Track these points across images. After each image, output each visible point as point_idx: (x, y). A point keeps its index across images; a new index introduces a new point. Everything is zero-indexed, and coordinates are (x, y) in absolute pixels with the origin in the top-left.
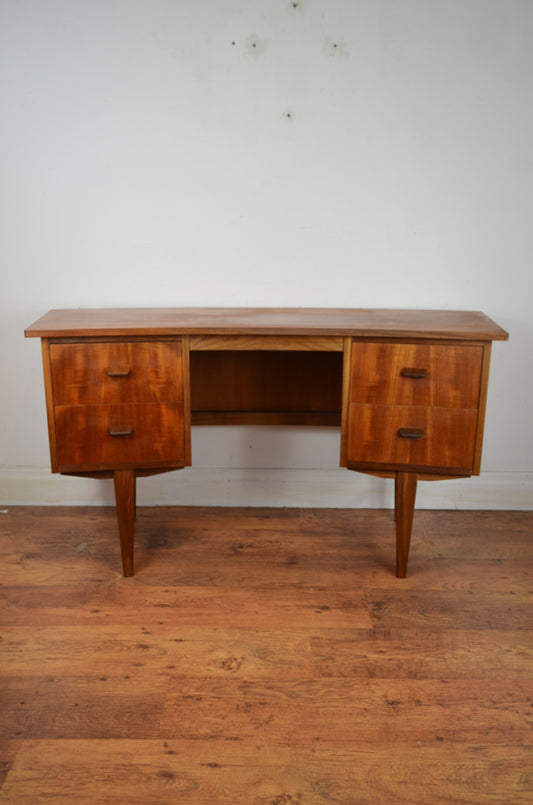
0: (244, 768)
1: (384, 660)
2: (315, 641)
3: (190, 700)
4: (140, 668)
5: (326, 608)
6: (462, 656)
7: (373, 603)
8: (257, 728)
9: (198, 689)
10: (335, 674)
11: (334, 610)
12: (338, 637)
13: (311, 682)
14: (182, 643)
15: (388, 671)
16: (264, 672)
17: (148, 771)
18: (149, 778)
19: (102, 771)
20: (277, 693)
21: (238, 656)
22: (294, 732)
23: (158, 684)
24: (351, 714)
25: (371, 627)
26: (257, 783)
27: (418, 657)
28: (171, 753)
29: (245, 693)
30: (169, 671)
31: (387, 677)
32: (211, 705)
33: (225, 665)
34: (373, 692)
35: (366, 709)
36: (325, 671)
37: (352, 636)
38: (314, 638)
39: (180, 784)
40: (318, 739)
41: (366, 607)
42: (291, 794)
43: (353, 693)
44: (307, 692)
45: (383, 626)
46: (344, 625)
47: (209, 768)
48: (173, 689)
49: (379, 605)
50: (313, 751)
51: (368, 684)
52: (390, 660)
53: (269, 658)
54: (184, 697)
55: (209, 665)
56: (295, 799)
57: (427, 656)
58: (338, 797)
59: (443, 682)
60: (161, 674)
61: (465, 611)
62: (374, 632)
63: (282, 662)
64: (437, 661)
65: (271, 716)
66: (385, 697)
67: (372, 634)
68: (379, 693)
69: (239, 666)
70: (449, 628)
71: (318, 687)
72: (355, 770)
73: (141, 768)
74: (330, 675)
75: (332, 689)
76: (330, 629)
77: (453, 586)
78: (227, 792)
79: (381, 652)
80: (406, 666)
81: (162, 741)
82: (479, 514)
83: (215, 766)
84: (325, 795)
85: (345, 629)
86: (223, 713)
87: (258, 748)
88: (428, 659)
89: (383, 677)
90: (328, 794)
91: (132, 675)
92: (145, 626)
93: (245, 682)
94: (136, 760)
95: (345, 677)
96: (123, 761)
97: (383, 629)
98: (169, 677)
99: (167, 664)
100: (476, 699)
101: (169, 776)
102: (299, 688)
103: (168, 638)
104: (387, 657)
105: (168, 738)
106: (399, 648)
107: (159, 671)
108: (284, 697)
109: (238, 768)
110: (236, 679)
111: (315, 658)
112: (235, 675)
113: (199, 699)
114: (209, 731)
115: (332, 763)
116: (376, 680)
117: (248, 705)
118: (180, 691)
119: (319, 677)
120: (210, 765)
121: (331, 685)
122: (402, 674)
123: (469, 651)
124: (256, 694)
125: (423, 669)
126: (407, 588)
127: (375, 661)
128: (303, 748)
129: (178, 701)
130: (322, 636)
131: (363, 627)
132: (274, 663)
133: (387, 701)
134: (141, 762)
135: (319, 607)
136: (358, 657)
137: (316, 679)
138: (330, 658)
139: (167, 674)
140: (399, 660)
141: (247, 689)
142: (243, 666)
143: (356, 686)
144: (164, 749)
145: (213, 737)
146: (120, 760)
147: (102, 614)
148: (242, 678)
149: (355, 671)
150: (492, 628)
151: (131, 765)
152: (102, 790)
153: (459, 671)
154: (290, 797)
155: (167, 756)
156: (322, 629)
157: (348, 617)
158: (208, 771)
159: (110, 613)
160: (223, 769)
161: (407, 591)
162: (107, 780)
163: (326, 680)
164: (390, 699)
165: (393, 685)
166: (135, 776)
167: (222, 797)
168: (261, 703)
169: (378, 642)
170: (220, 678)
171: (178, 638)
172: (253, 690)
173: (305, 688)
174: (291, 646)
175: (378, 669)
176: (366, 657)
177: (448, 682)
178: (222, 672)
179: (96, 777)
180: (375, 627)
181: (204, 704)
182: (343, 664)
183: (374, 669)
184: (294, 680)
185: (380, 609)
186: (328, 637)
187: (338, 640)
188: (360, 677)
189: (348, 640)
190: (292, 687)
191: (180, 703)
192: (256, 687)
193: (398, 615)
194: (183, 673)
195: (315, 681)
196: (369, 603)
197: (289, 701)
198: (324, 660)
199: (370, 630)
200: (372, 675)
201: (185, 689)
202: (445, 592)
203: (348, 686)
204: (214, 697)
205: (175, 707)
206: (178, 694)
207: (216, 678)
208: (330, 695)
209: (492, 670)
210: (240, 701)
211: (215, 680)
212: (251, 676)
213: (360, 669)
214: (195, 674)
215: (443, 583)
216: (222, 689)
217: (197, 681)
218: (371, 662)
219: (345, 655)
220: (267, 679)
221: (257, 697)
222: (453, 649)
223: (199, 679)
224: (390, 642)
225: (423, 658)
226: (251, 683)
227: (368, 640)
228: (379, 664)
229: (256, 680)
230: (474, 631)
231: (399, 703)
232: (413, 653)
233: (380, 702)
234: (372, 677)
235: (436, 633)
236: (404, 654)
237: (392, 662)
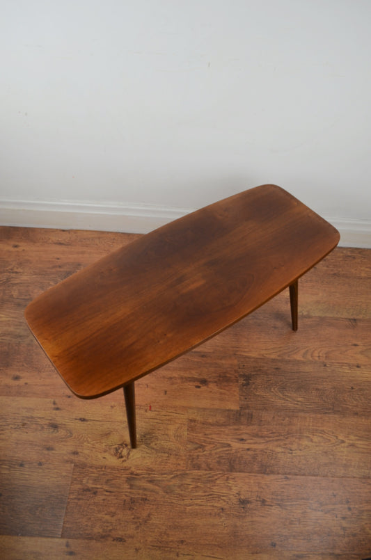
1: (243, 450)
2: (192, 425)
3: (88, 492)
4: (51, 452)
5: (204, 382)
6: (306, 447)
7: (244, 376)
8: (137, 528)
9: (96, 480)
10: (204, 466)
11: (211, 385)
12: (211, 420)
13: (184, 475)
14: (85, 423)
15: (245, 463)
16: (148, 462)
20: (157, 487)
22: (165, 533)
23: (64, 474)
24: (210, 514)
25: (239, 409)
27: (271, 446)
28: (71, 553)
29: (132, 486)
30: (73, 457)
31: (244, 472)
32: (104, 500)
33: (117, 452)
34: (230, 488)
35: (222, 509)
36: (195, 462)
37: (222, 420)
38: (191, 421)
40: (182, 542)
41: (237, 381)
43: (215, 489)
44: (179, 487)
45: (248, 407)
46: (217, 404)
48: (75, 479)
49: (248, 378)
51: (228, 478)
52: (248, 449)
53: (153, 445)
54: (84, 490)
55: (105, 451)
57: (277, 446)
59: (287, 478)
60: (67, 461)
61: (317, 389)
62: (240, 415)
63: (163, 450)
64: (284, 453)
65: (149, 515)
66: (239, 495)
67: (238, 417)
68: (235, 490)
69: (129, 454)
70: (300, 411)
71: (188, 481)
74: (199, 468)
75: (199, 484)
76: (204, 409)
77: (312, 355)
79: (242, 440)
80: (260, 458)
81: (64, 541)
82: (349, 254)
85: (217, 409)
86: (112, 509)
87: (137, 550)
88: (279, 450)
89: (240, 471)
91: (43, 460)
92: (57, 401)
93: (132, 473)
95: (211, 469)
97: (247, 411)
98: (73, 465)
99: (72, 449)
100: (308, 499)
102: (173, 482)
103: (74, 417)
104: (247, 446)
105: (69, 537)
106: (257, 436)
107: (65, 458)
108: (161, 493)
110: (125, 469)
111: (190, 446)
112: (125, 464)
113: (95, 493)
114: (101, 530)
116: (235, 474)
117: (133, 501)
118: (81, 482)
119: (190, 469)
121: (198, 479)
122: (256, 468)
123: (312, 441)
124: (140, 488)
125: (273, 462)
126: (273, 356)
127: (237, 451)
128: (170, 552)
129: (79, 494)
130: (198, 418)
131: (233, 407)
132: (156, 450)
133: (240, 500)
135: (198, 380)
136: (223, 445)
137: (188, 472)
138: (202, 447)
139: (72, 462)
140: (255, 450)
141: (133, 482)
142: (132, 455)
143: (218, 482)
144: (66, 549)
145: (103, 537)
147: (21, 382)
148: (130, 468)
149: (219, 463)
150: (334, 412)
153: (300, 466)
155: (68, 556)
156: (198, 409)
157: (221, 393)
159: (27, 381)
161: (274, 361)
163: (195, 473)
164: (242, 497)
165: (247, 480)
168: (143, 499)
169: (242, 427)
170: (113, 468)
171: (82, 416)
172: (137, 483)
173: (177, 482)
174: (172, 430)
175: (237, 461)
176: (229, 445)
177: (290, 479)
178: (113, 461)
180: (241, 407)
181: (99, 498)
182: (210, 454)
183: (234, 461)
184: (170, 473)
185: (248, 384)
186: (202, 420)
187: (210, 424)
188: (223, 470)
189: (218, 424)
190: (168, 481)
191: (80, 497)
192: (140, 479)
193: (262, 394)
194: (84, 460)
195: (187, 474)
196: (241, 376)
197: (164, 497)
198: (196, 449)
199: (237, 411)
200: (232, 469)
201: (85, 481)
202: (304, 363)
203: (212, 481)
204: (107, 491)
205: (76, 501)
206: (79, 486)
207: (109, 468)
208: (197, 491)
209: (326, 464)
210: (126, 495)
211: (109, 471)
212: (137, 467)
213: (223, 461)
214: (94, 462)
215: (304, 351)
216: (113, 482)
217: (95, 470)
218: (234, 451)
219: (213, 443)
220: (150, 470)
221: (141, 492)
222: (300, 439)
223: (96, 468)
224: (251, 427)
225: (274, 449)
226: (136, 475)
227: (234, 424)
228: (239, 455)
229: (141, 471)
230: (319, 416)
231: (248, 502)
232: (267, 442)
233: (234, 500)
234: (231, 471)
235: (289, 417)
236: (260, 443)
237: (249, 452)
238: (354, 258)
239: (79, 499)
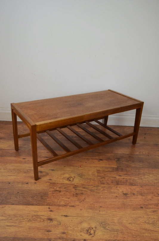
0: (76, 217)
1: (121, 179)
2: (98, 171)
3: (57, 191)
4: (40, 180)
5: (101, 160)
6: (147, 178)
7: (117, 158)
8: (80, 202)
9: (60, 188)
10: (106, 183)
11: (104, 161)
12: (106, 170)
13: (98, 186)
14: (54, 171)
15: (123, 182)
16: (82, 182)
17: (43, 217)
18: (44, 221)
19: (27, 217)
20: (86, 190)
21: (73, 176)
22: (93, 204)
23: (46, 186)
24: (112, 198)
25: (117, 167)
26: (81, 223)
27: (132, 178)
28: (51, 211)
29: (76, 190)
30: (49, 181)
31: (123, 185)
32: (64, 194)
33: (68, 179)
34: (119, 190)
35: (116, 196)
36: (102, 182)
37: (110, 170)
38: (98, 170)
39: (55, 223)
40: (101, 207)
41: (115, 160)
42: (93, 227)
44: (96, 189)
45: (120, 167)
46: (108, 166)
47: (64, 217)
48: (51, 187)
50: (100, 211)
51: (117, 187)
52: (123, 178)
53: (83, 177)
54: (55, 191)
55: (63, 179)
56: (94, 229)
57: (135, 178)
58: (109, 228)
59: (142, 187)
60: (47, 182)
61: (147, 162)
62: (118, 169)
63: (88, 179)
64: (139, 179)
65: (85, 198)
66: (123, 192)
67: (117, 169)
68: (121, 190)
69: (73, 180)
70: (142, 168)
71: (100, 188)
72: (114, 218)
73: (41, 216)
74: (104, 184)
75: (105, 189)
76: (103, 167)
77: (142, 153)
78: (71, 226)
79: (120, 176)
80: (129, 181)
81: (48, 207)
82: (149, 128)
83: (67, 216)
84: (104, 228)
85: (108, 167)
86: (69, 197)
87: (81, 210)
88: (136, 178)
89: (122, 185)
90: (105, 227)
91: (37, 182)
93: (75, 186)
94: (39, 214)
95: (109, 184)
96: (35, 214)
97: (120, 168)
98: (50, 183)
99: (49, 178)
100: (153, 193)
101: (51, 220)
102: (93, 188)
103: (49, 169)
105: (50, 205)
106: (126, 175)
107: (46, 181)
108: (89, 191)
109: (75, 217)
110: (72, 184)
111: (99, 178)
112: (72, 183)
113: (60, 192)
114: (64, 203)
115: (106, 216)
116: (119, 186)
117: (77, 194)
118: (54, 188)
119: (100, 184)
120: (65, 216)
121: (104, 187)
122: (128, 184)
123: (149, 176)
124: (79, 190)
125: (135, 182)
127: (119, 179)
128: (96, 210)
129: (53, 192)
130: (100, 170)
131: (114, 167)
132: (85, 179)
133: (123, 193)
134: (41, 214)
135: (99, 159)
136: (113, 177)
138: (104, 178)
139: (49, 182)
140: (126, 179)
141: (76, 188)
142: (74, 180)
143: (113, 188)
144: (48, 209)
145: (65, 206)
146: (33, 213)
147: (26, 160)
148: (74, 184)
149: (112, 182)
150: (156, 168)
151: (37, 215)
152: (27, 224)
153: (146, 183)
154: (92, 228)
155: (50, 212)
156: (100, 167)
157: (109, 163)
158: (64, 218)
159: (29, 159)
160: (69, 217)
161: (128, 154)
162: (30, 221)
163: (103, 185)
164: (124, 193)
165: (125, 188)
166: (39, 220)
167: (69, 228)
168: (81, 193)
169: (120, 172)
170: (67, 184)
171: (52, 169)
172: (78, 188)
173: (96, 188)
174: (90, 173)
175: (120, 182)
176: (115, 177)
177: (143, 187)
178: (67, 182)
179: (26, 220)
180: (118, 167)
181: (62, 193)
182: (108, 180)
183: (118, 182)
184: (92, 185)
185: (119, 160)
186: (103, 170)
187: (106, 171)
188: (114, 184)
189: (109, 171)
190: (91, 188)
191: (54, 193)
192: (79, 187)
193: (125, 163)
194: (54, 182)
195: (99, 186)
196: (115, 158)
197: (90, 193)
198: (102, 178)
199: (116, 168)
200: (118, 184)
201: (55, 188)
202: (140, 155)
203: (110, 188)
204: (65, 191)
205: (52, 194)
206: (53, 189)
207: (65, 184)
208: (104, 191)
209: (157, 183)
210: (74, 192)
211: (65, 185)
212: (77, 184)
213: (114, 182)
214: (59, 182)
215: (139, 152)
216: (68, 188)
217: (59, 185)
218: (117, 179)
219: (108, 177)
220: (83, 185)
221: (80, 191)
222: (144, 175)
223: (60, 184)
224: (123, 172)
225: (134, 178)
226: (77, 186)
227: (116, 171)
228: (120, 180)
229: (79, 185)
230: (150, 169)
231: (127, 194)
232: (131, 176)
233: (121, 194)
234: (118, 185)
235: (138, 169)
236: (128, 177)
237: (124, 179)
238: (151, 130)
239: (53, 194)
